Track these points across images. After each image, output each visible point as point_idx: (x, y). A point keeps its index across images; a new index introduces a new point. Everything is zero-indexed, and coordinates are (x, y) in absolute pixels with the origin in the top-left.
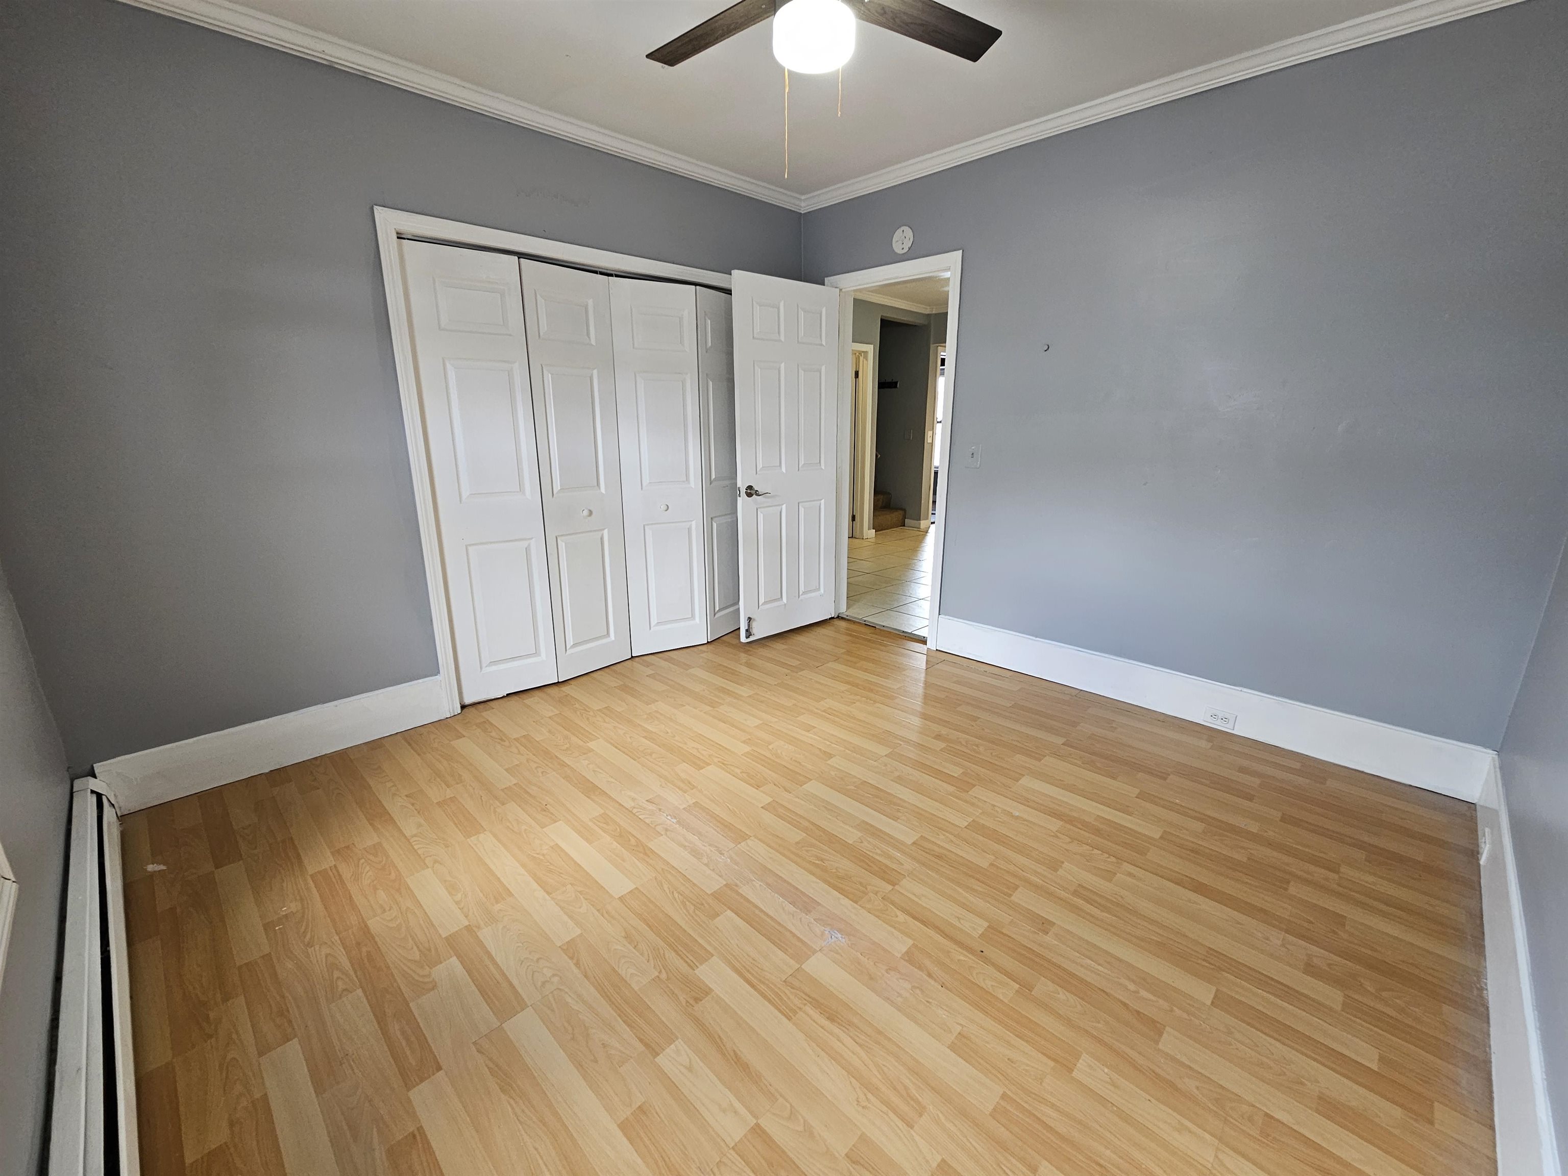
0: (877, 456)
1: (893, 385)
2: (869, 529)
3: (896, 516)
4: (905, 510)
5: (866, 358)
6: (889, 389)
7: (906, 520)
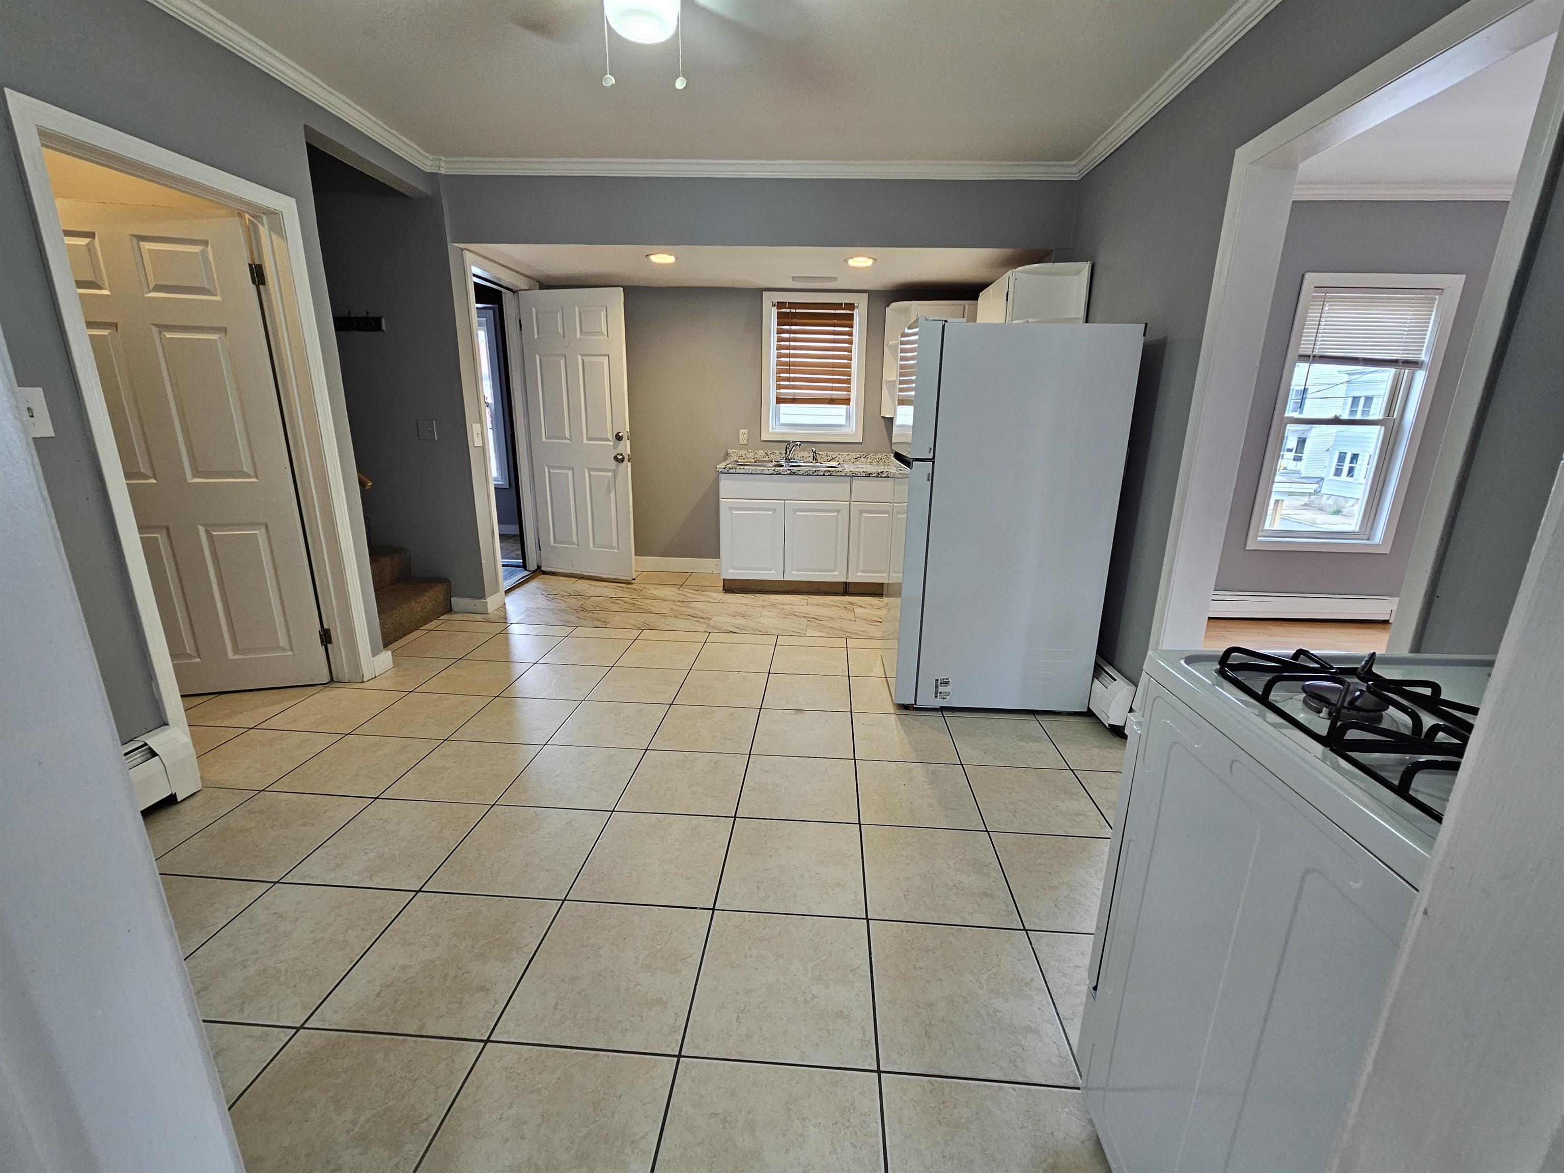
0: (362, 484)
1: (372, 324)
2: (375, 653)
3: (429, 599)
4: (444, 581)
5: (278, 228)
6: (363, 333)
7: (452, 599)
